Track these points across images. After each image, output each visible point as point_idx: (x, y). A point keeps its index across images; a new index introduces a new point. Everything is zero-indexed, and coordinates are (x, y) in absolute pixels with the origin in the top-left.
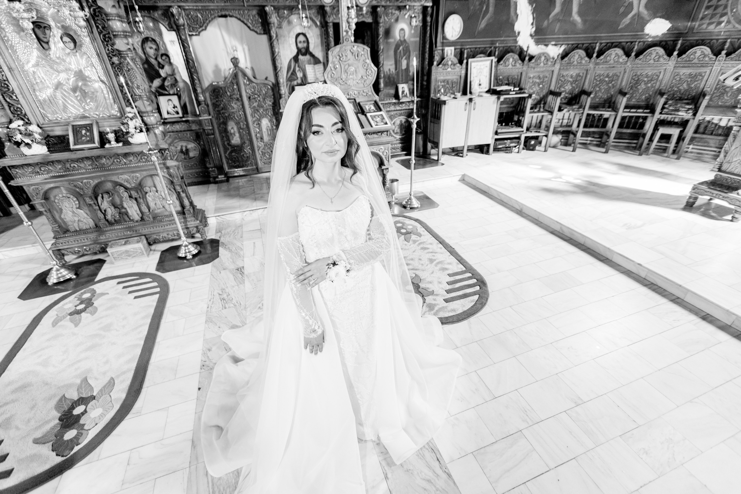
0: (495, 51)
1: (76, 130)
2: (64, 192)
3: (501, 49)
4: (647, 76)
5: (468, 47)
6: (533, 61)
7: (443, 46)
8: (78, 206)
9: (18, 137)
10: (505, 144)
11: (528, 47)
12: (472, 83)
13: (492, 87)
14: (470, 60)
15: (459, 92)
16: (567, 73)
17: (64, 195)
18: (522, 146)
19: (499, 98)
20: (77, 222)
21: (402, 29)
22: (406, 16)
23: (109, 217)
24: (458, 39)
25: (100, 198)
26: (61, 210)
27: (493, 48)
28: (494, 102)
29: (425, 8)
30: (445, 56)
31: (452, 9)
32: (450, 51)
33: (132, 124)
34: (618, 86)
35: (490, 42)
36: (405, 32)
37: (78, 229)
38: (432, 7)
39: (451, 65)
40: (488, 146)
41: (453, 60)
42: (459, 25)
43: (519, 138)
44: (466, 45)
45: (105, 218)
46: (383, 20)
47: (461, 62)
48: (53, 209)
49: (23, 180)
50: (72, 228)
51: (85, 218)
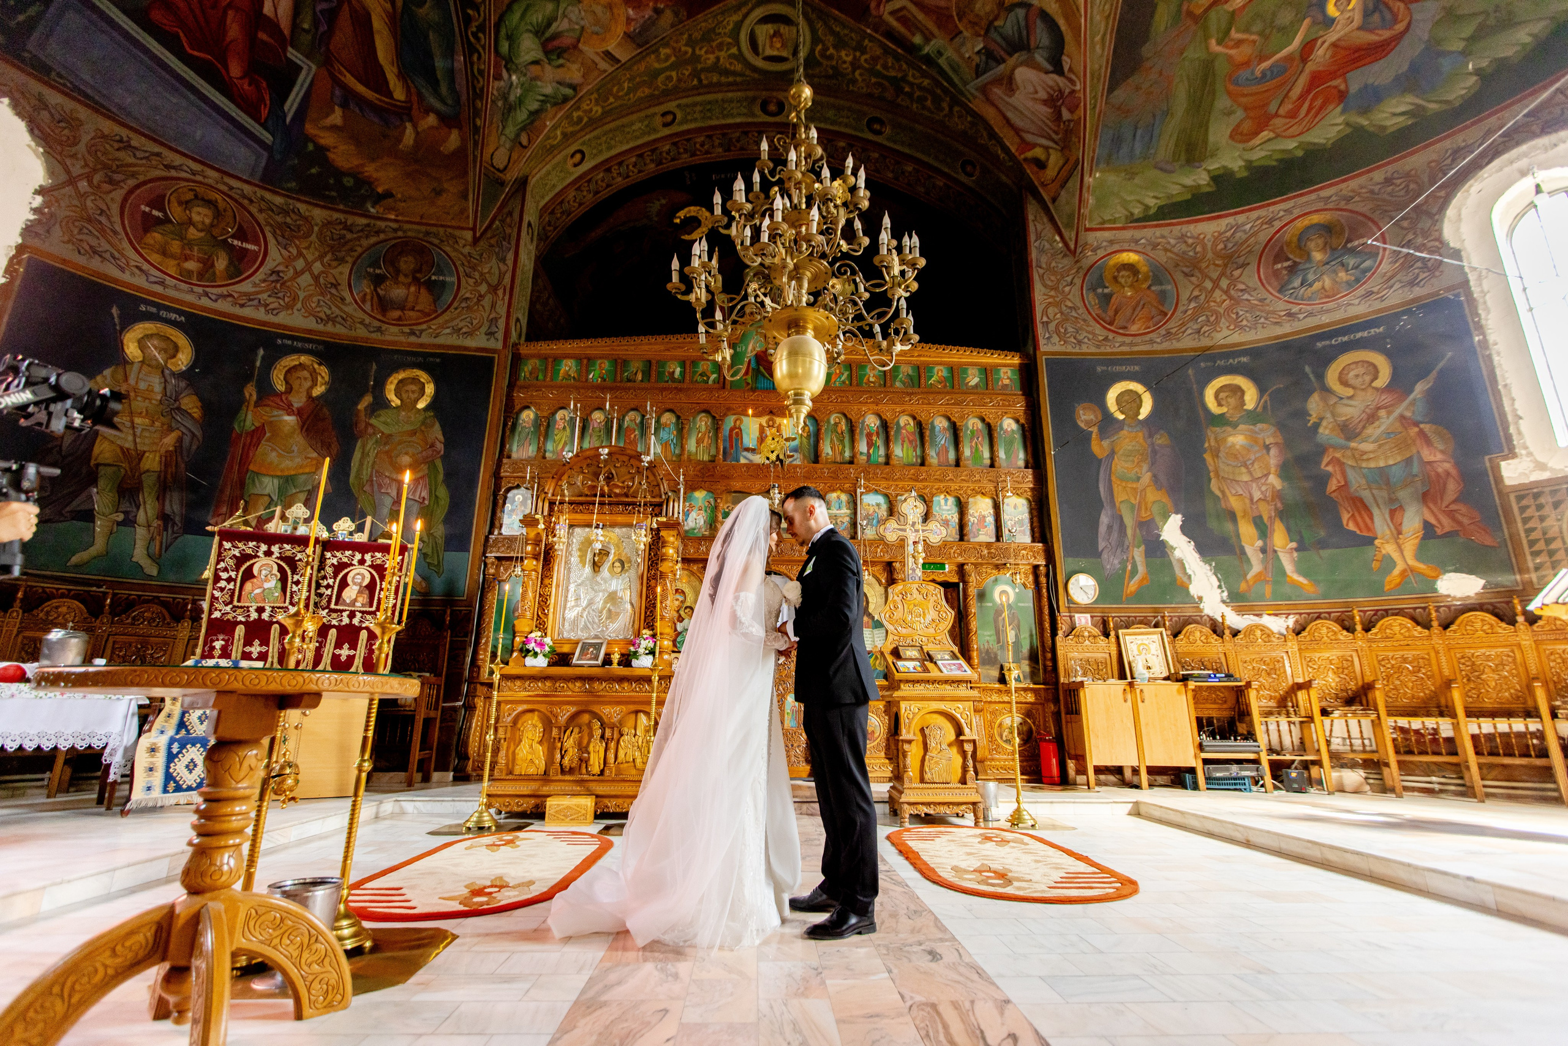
0: (1164, 620)
1: (585, 647)
2: (536, 718)
3: (1174, 619)
4: (1488, 658)
5: (1113, 615)
6: (1240, 636)
7: (1069, 611)
8: (540, 739)
9: (531, 646)
10: (1227, 770)
11: (1223, 616)
12: (1133, 664)
13: (1173, 671)
14: (1120, 632)
15: (1113, 676)
16: (1318, 655)
17: (534, 722)
18: (1268, 780)
19: (1186, 686)
20: (528, 761)
21: (1004, 592)
22: (1008, 575)
23: (566, 761)
24: (1095, 602)
25: (568, 733)
26: (520, 741)
27: (1159, 617)
28: (1179, 692)
29: (1036, 568)
30: (1077, 625)
31: (1076, 567)
32: (1083, 620)
33: (644, 644)
34: (1437, 677)
35: (1152, 610)
36: (1008, 595)
37: (523, 773)
38: (1047, 566)
39: (1090, 636)
40: (1192, 771)
41: (1092, 631)
42: (1092, 587)
43: (1256, 762)
44: (1111, 613)
45: (561, 762)
46: (973, 579)
47: (1106, 635)
48: (513, 738)
49: (507, 694)
50: (517, 772)
51: (539, 758)
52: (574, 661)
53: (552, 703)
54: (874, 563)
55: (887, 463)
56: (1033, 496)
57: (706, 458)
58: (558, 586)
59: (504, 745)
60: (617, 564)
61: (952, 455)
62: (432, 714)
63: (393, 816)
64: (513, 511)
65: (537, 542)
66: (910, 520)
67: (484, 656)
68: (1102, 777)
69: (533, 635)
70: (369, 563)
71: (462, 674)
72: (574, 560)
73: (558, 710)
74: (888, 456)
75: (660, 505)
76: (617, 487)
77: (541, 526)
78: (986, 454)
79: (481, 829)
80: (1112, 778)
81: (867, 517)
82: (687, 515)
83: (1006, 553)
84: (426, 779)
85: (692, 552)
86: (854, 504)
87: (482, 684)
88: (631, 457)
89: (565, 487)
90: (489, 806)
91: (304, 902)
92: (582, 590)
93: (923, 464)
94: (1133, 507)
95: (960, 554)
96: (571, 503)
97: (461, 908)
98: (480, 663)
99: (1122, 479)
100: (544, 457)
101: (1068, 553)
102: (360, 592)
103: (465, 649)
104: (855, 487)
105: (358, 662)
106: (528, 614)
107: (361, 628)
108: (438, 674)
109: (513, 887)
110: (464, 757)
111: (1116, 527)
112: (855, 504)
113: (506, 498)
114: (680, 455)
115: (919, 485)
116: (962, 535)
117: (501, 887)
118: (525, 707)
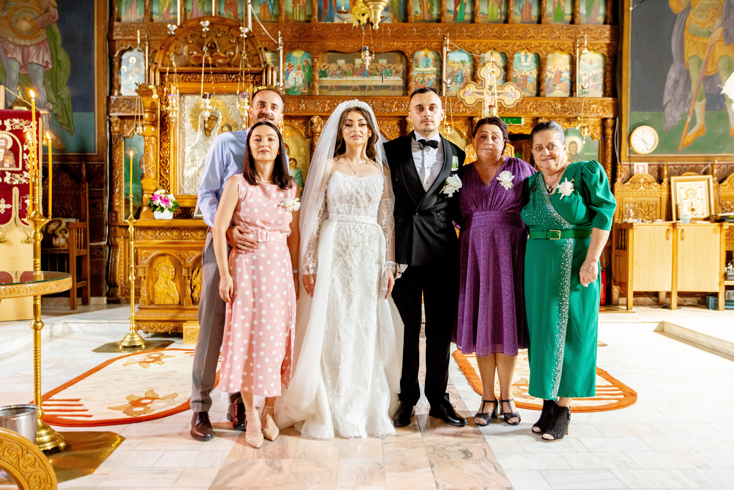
0: (713, 168)
2: (168, 261)
3: (722, 167)
5: (669, 163)
7: (630, 161)
8: (173, 277)
9: (158, 202)
12: (680, 207)
13: (713, 213)
14: (673, 179)
15: (660, 218)
17: (167, 264)
19: (721, 226)
20: (165, 294)
21: (573, 142)
22: (577, 128)
23: (196, 294)
24: (654, 152)
25: (195, 272)
26: (157, 279)
27: (709, 165)
28: (715, 231)
29: (604, 120)
30: (635, 173)
31: (641, 121)
32: (641, 168)
35: (704, 159)
36: (577, 146)
37: (162, 304)
38: (614, 119)
39: (644, 183)
40: (715, 295)
41: (648, 178)
42: (653, 138)
44: (667, 161)
45: (192, 294)
47: (660, 181)
48: (150, 276)
49: (142, 242)
50: (157, 301)
51: (173, 292)
52: (195, 215)
53: (180, 249)
54: (456, 118)
55: (472, 21)
56: (608, 52)
57: (302, 18)
58: (175, 149)
59: (144, 282)
60: (226, 129)
61: (534, 12)
62: (83, 252)
63: (64, 335)
64: (128, 72)
65: (153, 110)
66: (488, 83)
67: (119, 203)
68: (641, 299)
69: (157, 193)
70: (9, 128)
71: (102, 219)
72: (188, 125)
73: (184, 254)
74: (473, 14)
75: (260, 73)
76: (221, 57)
77: (155, 96)
78: (568, 10)
79: (133, 347)
80: (649, 300)
81: (451, 75)
82: (286, 74)
83: (577, 107)
84: (86, 302)
85: (292, 110)
86: (439, 61)
87: (121, 227)
88: (231, 27)
89: (173, 59)
90: (138, 328)
91: (14, 427)
92: (196, 152)
93: (506, 21)
94: (700, 62)
95: (536, 109)
96: (179, 73)
97: (125, 416)
98: (117, 209)
99: (696, 34)
100: (152, 20)
101: (636, 106)
102: (6, 154)
103: (102, 198)
104: (441, 46)
105: (15, 214)
106: (152, 175)
107: (12, 186)
108: (82, 220)
109: (163, 399)
110: (113, 285)
111: (682, 82)
112: (442, 62)
113: (120, 60)
114: (279, 15)
115: (502, 42)
116: (539, 92)
117: (153, 399)
118: (158, 252)
